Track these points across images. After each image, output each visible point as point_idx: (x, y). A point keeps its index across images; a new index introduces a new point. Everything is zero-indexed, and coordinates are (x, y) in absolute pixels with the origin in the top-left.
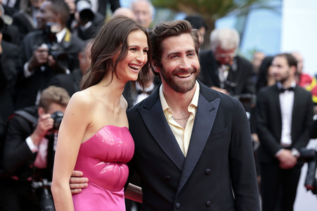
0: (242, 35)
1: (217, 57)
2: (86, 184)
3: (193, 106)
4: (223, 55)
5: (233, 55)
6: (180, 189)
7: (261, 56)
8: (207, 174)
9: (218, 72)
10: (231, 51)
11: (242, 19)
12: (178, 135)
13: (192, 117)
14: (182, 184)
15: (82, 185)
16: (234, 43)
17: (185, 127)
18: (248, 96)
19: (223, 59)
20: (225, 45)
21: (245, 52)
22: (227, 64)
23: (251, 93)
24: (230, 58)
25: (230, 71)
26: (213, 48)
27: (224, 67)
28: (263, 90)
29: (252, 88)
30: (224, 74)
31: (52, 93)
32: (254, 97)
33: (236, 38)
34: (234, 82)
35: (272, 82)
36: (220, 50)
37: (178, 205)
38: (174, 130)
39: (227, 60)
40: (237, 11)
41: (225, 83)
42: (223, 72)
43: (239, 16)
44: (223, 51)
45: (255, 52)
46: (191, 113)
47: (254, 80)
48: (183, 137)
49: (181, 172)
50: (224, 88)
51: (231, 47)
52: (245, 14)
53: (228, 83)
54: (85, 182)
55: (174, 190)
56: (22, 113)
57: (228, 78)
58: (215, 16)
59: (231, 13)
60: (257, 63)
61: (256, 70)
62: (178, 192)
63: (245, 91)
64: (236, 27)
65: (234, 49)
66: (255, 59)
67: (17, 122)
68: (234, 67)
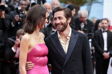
0: (89, 12)
1: (80, 20)
2: (34, 66)
3: (69, 36)
4: (82, 19)
5: (86, 19)
6: (64, 65)
7: (96, 20)
8: (74, 60)
9: (81, 25)
10: (85, 18)
11: (89, 6)
12: (64, 46)
13: (68, 40)
14: (65, 64)
15: (32, 66)
16: (86, 15)
17: (66, 44)
18: (91, 33)
19: (82, 20)
20: (83, 16)
21: (90, 18)
22: (84, 22)
23: (92, 32)
24: (85, 20)
25: (85, 25)
26: (79, 17)
27: (83, 23)
28: (96, 31)
29: (93, 31)
30: (83, 26)
31: (21, 31)
32: (93, 34)
33: (87, 13)
34: (86, 29)
35: (99, 29)
36: (81, 17)
37: (63, 71)
38: (62, 45)
39: (84, 21)
40: (87, 4)
41: (83, 29)
42: (82, 25)
43: (88, 5)
44: (82, 18)
45: (94, 18)
46: (68, 39)
47: (93, 28)
48: (65, 47)
49: (65, 59)
50: (83, 31)
51: (85, 16)
52: (90, 5)
53: (84, 29)
54: (33, 65)
55: (62, 66)
56: (10, 39)
57: (84, 27)
58: (80, 5)
59: (85, 4)
60: (94, 22)
61: (94, 24)
62: (63, 66)
63: (90, 32)
64: (87, 9)
65: (86, 17)
66: (94, 20)
67: (8, 42)
68: (86, 23)
